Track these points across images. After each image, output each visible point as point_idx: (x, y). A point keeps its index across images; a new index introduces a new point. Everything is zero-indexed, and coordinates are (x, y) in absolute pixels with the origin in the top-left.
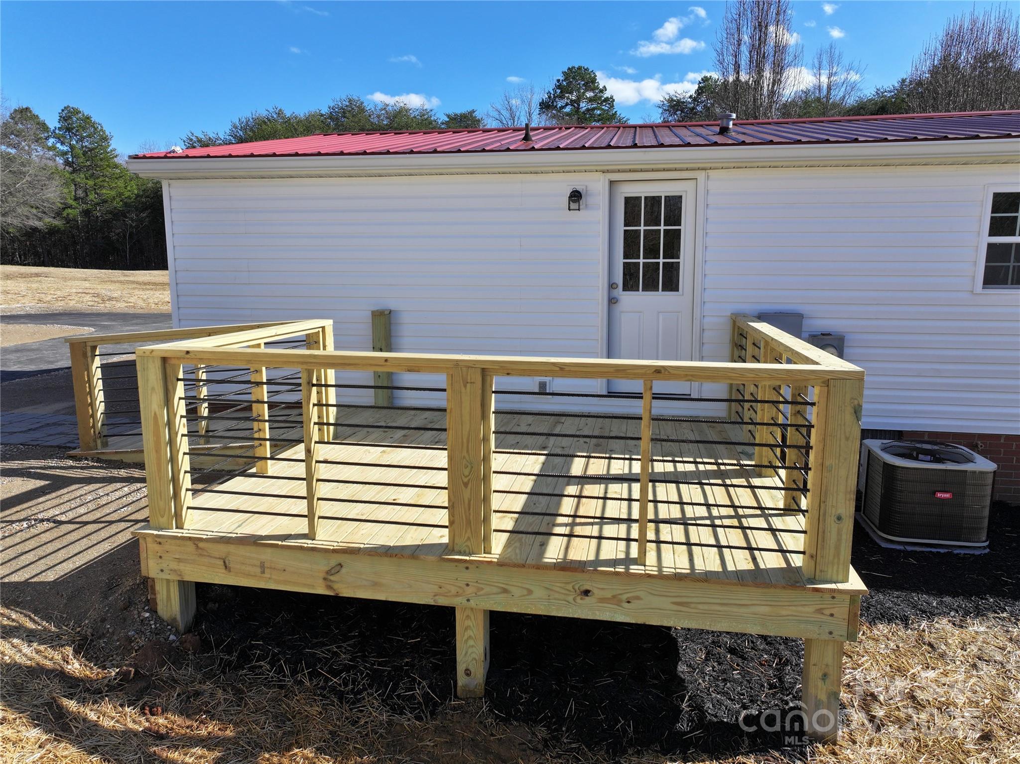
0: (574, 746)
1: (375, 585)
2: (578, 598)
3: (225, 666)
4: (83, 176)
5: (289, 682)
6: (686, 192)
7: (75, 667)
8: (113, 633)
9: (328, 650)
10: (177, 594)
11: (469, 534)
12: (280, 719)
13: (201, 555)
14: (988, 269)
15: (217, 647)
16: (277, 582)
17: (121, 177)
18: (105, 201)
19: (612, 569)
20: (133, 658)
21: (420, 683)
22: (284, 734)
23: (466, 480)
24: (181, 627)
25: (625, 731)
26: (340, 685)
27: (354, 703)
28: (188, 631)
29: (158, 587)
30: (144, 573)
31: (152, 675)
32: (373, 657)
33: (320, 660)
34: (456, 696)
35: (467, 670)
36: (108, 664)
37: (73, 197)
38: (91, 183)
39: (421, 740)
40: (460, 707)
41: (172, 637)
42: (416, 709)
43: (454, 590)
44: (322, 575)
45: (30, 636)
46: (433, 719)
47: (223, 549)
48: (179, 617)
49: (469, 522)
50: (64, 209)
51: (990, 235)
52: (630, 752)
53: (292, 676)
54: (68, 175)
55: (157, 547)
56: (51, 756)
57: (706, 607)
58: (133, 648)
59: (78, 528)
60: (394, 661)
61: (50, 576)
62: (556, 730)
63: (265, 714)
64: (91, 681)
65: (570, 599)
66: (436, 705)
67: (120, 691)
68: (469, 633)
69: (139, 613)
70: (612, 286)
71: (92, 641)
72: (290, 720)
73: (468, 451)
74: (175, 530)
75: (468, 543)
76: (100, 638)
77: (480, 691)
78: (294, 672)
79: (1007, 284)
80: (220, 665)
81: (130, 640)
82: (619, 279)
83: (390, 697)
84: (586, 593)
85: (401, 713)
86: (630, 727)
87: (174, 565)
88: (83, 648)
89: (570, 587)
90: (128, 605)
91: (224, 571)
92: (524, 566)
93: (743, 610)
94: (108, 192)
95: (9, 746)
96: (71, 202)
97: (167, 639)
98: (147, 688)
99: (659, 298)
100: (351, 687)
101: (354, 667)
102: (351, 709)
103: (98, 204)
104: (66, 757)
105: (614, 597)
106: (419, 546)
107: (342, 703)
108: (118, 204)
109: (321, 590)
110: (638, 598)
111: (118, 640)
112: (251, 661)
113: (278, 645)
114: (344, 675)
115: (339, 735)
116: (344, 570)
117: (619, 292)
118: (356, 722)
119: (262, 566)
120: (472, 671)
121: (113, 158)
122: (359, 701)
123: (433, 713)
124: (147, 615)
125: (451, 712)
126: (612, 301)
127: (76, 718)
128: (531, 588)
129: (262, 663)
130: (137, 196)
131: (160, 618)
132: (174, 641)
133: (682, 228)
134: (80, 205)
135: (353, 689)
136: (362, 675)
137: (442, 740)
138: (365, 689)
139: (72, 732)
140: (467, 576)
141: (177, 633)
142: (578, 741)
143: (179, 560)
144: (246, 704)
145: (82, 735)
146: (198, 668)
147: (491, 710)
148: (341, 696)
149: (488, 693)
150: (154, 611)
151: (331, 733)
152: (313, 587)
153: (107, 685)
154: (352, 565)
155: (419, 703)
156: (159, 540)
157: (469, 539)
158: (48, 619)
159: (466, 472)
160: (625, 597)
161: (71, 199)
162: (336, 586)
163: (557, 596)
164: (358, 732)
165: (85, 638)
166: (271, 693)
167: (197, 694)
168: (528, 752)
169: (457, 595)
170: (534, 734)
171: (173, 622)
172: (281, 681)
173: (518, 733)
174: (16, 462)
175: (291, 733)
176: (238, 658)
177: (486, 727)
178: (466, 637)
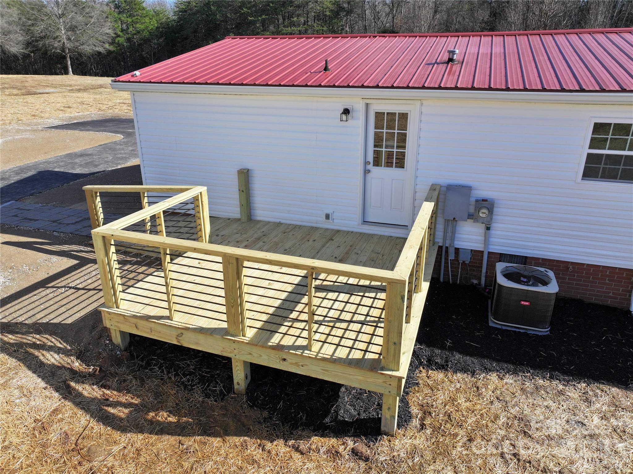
0: (277, 422)
1: (197, 344)
2: (281, 361)
3: (140, 367)
4: (125, 15)
5: (166, 377)
6: (410, 111)
7: (77, 365)
8: (93, 350)
9: (186, 363)
10: (119, 335)
11: (235, 328)
12: (157, 395)
13: (126, 321)
14: (586, 168)
15: (137, 358)
16: (157, 336)
17: (147, 16)
18: (139, 32)
19: (294, 352)
20: (100, 362)
21: (220, 384)
22: (157, 402)
23: (232, 305)
24: (122, 348)
25: (301, 418)
26: (186, 381)
27: (190, 391)
28: (126, 350)
29: (111, 331)
30: (105, 325)
31: (107, 371)
32: (205, 368)
33: (180, 368)
34: (234, 393)
35: (238, 383)
36: (90, 364)
37: (120, 30)
38: (130, 20)
39: (214, 411)
40: (235, 398)
41: (118, 353)
42: (216, 396)
43: (229, 351)
44: (175, 336)
45: (59, 351)
46: (222, 401)
47: (134, 320)
48: (121, 344)
49: (235, 323)
50: (116, 37)
51: (589, 148)
52: (300, 429)
53: (167, 374)
54: (116, 15)
55: (109, 316)
56: (63, 404)
57: (335, 373)
58: (101, 357)
59: (86, 293)
60: (213, 372)
61: (69, 321)
62: (272, 414)
63: (151, 392)
64: (82, 372)
65: (278, 361)
66: (224, 395)
67: (94, 377)
68: (238, 368)
69: (105, 341)
70: (366, 163)
71: (84, 353)
72: (162, 396)
73: (232, 293)
74: (116, 309)
75: (235, 331)
76: (87, 352)
77: (244, 392)
78: (168, 373)
79: (598, 178)
80: (138, 366)
81: (100, 353)
82: (370, 158)
83: (206, 389)
84: (284, 360)
85: (209, 398)
86: (304, 417)
87: (116, 324)
88: (80, 356)
89: (277, 356)
90: (100, 337)
91: (136, 329)
92: (257, 345)
93: (351, 377)
94: (140, 26)
95: (47, 399)
96: (120, 33)
97: (115, 354)
98: (104, 376)
99: (394, 172)
100: (190, 383)
101: (194, 373)
102: (188, 393)
103: (135, 34)
104: (69, 405)
105: (296, 363)
106: (216, 328)
107: (185, 390)
108: (146, 34)
109: (175, 342)
110: (306, 365)
111: (95, 353)
112: (151, 366)
113: (163, 360)
114: (188, 377)
115: (179, 406)
116: (183, 336)
117: (370, 167)
118: (189, 400)
119: (151, 329)
120: (240, 383)
121: (142, 3)
122: (193, 389)
123: (222, 399)
124: (108, 342)
125: (230, 399)
126: (366, 172)
127: (74, 389)
128: (261, 354)
129: (155, 367)
130: (157, 28)
131: (113, 343)
132: (119, 354)
133: (407, 132)
134: (125, 35)
135: (191, 384)
136: (196, 377)
137: (222, 413)
138: (196, 385)
139: (72, 394)
140: (235, 346)
141: (120, 351)
142: (280, 420)
143: (118, 322)
144: (145, 387)
145: (76, 396)
146: (128, 367)
147: (247, 401)
148: (185, 387)
149: (247, 393)
150: (111, 340)
151: (176, 404)
152: (172, 341)
153: (88, 374)
154: (187, 334)
155: (217, 394)
156: (109, 313)
157: (235, 329)
158: (66, 341)
159: (232, 301)
160: (301, 364)
161: (120, 31)
162: (181, 342)
163: (272, 359)
164: (188, 405)
165: (81, 352)
166: (156, 382)
167: (125, 381)
168: (256, 423)
169: (231, 353)
170: (262, 414)
171: (118, 346)
172: (162, 376)
173: (256, 413)
174: (67, 246)
175: (160, 402)
176: (146, 364)
177: (243, 408)
178: (236, 370)
